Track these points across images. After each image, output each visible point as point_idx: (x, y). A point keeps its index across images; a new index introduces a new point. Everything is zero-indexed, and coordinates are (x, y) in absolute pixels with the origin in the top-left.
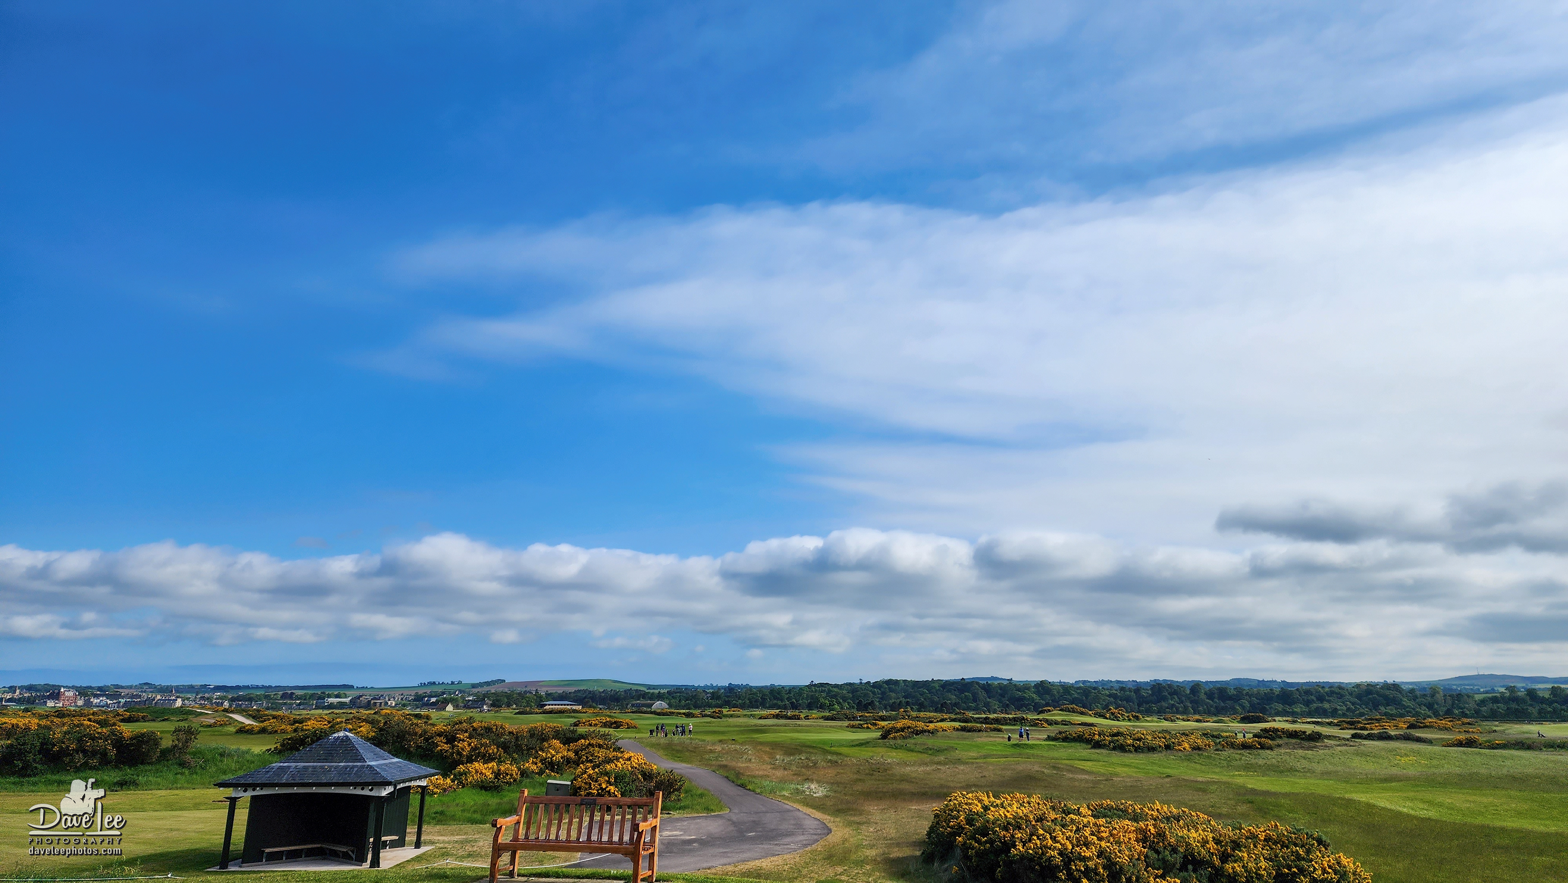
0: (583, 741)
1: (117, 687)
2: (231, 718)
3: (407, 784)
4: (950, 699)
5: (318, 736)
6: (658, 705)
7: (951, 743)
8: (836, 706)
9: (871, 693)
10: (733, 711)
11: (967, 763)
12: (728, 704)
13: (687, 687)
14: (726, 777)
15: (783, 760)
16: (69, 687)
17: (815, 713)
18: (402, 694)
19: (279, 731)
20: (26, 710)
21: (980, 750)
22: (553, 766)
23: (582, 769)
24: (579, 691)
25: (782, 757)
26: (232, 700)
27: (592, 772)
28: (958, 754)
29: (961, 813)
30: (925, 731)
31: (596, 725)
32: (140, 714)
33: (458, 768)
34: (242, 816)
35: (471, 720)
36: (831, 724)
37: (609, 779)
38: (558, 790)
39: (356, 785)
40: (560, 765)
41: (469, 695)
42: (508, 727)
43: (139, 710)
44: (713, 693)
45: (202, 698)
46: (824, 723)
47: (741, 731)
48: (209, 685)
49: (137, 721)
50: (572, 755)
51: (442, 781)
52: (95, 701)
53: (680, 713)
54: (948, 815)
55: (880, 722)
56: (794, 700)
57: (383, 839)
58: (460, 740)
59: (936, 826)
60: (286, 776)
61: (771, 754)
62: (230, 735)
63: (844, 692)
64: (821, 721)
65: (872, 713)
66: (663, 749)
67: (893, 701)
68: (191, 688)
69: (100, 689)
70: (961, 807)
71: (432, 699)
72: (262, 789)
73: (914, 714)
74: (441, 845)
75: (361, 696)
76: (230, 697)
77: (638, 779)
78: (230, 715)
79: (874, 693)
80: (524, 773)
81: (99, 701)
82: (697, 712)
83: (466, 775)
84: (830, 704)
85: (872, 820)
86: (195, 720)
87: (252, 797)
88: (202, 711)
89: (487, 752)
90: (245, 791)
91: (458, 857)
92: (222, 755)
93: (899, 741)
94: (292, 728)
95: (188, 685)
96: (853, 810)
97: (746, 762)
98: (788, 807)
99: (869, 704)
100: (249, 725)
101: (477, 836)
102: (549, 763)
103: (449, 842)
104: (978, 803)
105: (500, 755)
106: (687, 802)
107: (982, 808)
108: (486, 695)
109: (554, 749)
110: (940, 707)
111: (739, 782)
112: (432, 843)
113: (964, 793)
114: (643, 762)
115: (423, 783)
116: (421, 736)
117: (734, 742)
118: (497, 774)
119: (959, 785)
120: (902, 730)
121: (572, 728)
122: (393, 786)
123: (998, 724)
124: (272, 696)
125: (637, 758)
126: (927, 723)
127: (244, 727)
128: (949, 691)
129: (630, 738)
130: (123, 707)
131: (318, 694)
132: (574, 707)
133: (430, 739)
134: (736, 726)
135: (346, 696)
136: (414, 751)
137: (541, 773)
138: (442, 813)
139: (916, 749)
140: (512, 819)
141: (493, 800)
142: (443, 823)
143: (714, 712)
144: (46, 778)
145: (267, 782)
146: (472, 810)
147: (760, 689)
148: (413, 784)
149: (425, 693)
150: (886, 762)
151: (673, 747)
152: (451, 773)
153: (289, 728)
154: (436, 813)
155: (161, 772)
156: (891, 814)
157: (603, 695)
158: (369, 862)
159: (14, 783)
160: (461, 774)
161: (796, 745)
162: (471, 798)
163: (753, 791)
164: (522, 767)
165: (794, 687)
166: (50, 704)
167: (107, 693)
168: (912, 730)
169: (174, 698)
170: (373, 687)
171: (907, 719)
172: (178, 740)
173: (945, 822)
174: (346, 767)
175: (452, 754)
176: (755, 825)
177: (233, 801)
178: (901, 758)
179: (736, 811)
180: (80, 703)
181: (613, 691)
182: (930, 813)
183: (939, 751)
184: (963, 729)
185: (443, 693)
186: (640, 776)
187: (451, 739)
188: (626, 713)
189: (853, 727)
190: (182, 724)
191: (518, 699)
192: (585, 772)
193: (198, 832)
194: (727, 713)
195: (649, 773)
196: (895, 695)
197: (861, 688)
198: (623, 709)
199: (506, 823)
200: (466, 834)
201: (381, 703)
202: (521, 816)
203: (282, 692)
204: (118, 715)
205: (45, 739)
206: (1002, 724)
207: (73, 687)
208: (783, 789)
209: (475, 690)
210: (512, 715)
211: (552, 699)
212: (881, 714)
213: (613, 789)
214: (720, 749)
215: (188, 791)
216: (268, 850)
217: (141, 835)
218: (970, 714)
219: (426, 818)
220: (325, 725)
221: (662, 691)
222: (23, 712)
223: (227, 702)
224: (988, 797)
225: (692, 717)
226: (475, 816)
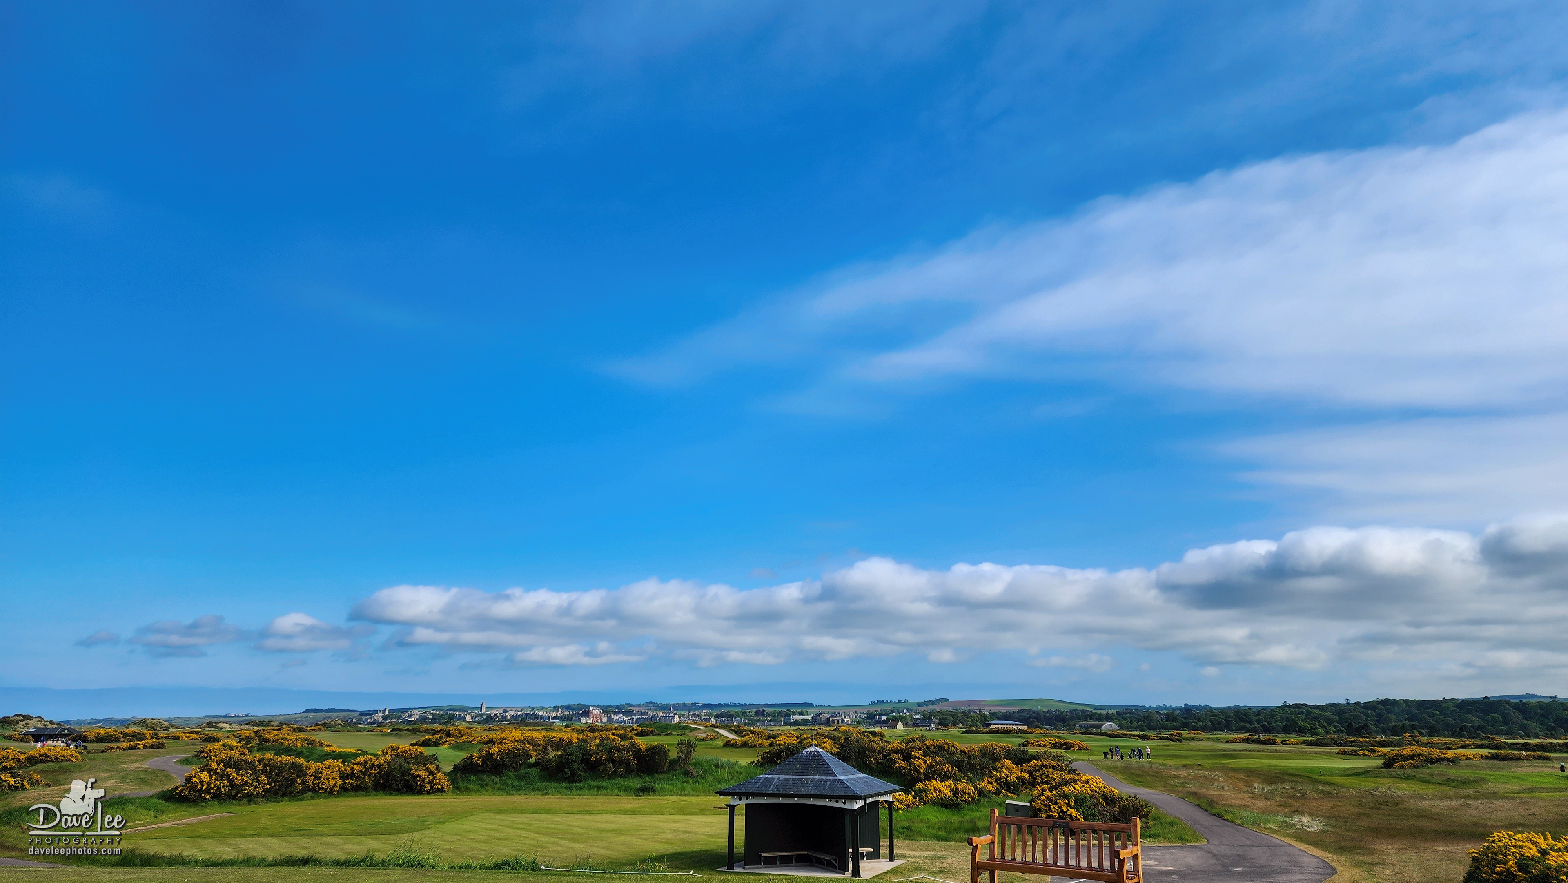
0: (1036, 762)
1: (630, 705)
2: (718, 733)
3: (875, 799)
4: (1471, 722)
5: (791, 752)
6: (1107, 726)
7: (1482, 773)
8: (1320, 730)
9: (1362, 715)
10: (1194, 734)
11: (1507, 798)
12: (1186, 726)
13: (1137, 708)
14: (1197, 805)
15: (1263, 789)
16: (596, 706)
17: (1293, 738)
18: (856, 712)
19: (757, 745)
20: (567, 726)
21: (1523, 783)
22: (1007, 786)
23: (1039, 791)
24: (1023, 711)
25: (1261, 786)
26: (717, 716)
27: (1049, 794)
28: (1491, 787)
29: (1510, 857)
30: (1443, 759)
31: (1045, 746)
32: (649, 729)
33: (917, 785)
34: (740, 821)
35: (922, 738)
36: (1316, 750)
37: (1069, 802)
38: (1017, 811)
39: (831, 797)
40: (1016, 785)
41: (917, 714)
42: (960, 746)
43: (648, 726)
44: (1167, 714)
45: (694, 715)
46: (1308, 748)
47: (1206, 756)
48: (698, 703)
49: (648, 735)
50: (1026, 775)
51: (904, 797)
52: (615, 718)
53: (1134, 735)
54: (1492, 859)
55: (1380, 749)
56: (1265, 723)
57: (861, 850)
58: (916, 757)
59: (1475, 872)
60: (772, 787)
61: (1246, 781)
62: (718, 748)
63: (1328, 714)
64: (1303, 746)
65: (1367, 738)
66: (1120, 772)
67: (1394, 724)
68: (684, 706)
69: (617, 707)
70: (1509, 851)
71: (883, 716)
72: (753, 798)
73: (1424, 739)
74: (912, 860)
75: (821, 714)
76: (715, 714)
77: (1100, 802)
78: (717, 730)
79: (1367, 715)
80: (981, 792)
81: (618, 717)
82: (1152, 734)
83: (925, 792)
84: (1311, 727)
85: (1387, 861)
86: (691, 734)
87: (747, 805)
88: (696, 726)
89: (942, 770)
90: (740, 799)
91: (930, 873)
92: (716, 766)
93: (1409, 771)
94: (768, 743)
95: (682, 704)
96: (1360, 848)
97: (1218, 790)
98: (1278, 841)
99: (1363, 728)
100: (733, 739)
101: (944, 853)
102: (1004, 783)
103: (919, 857)
104: (1531, 846)
105: (955, 774)
106: (1158, 830)
107: (1539, 851)
108: (932, 714)
109: (1008, 769)
110: (1459, 731)
111: (1214, 811)
112: (904, 857)
113: (1510, 833)
114: (1103, 785)
115: (889, 798)
116: (879, 753)
117: (1200, 767)
118: (955, 792)
119: (1498, 824)
120: (1412, 757)
121: (1022, 748)
122: (863, 800)
123: (1543, 751)
124: (748, 713)
125: (1096, 781)
126: (1443, 749)
127: (729, 741)
128: (1469, 712)
129: (1083, 760)
130: (636, 723)
131: (784, 711)
132: (1020, 727)
133: (888, 756)
134: (1200, 750)
135: (808, 713)
136: (875, 767)
137: (997, 793)
138: (908, 828)
139: (1434, 781)
140: (986, 838)
141: (954, 818)
142: (911, 838)
143: (1172, 734)
144: (588, 784)
145: (757, 792)
146: (937, 826)
147: (1223, 710)
148: (880, 798)
149: (876, 711)
150: (1395, 794)
151: (1132, 771)
152: (912, 790)
153: (766, 743)
154: (903, 828)
155: (672, 780)
156: (1411, 854)
157: (1048, 715)
158: (850, 871)
159: (566, 788)
160: (921, 791)
161: (1276, 773)
162: (935, 816)
163: (1232, 822)
164: (978, 786)
165: (1264, 709)
166: (583, 720)
167: (623, 711)
168: (1425, 758)
169: (672, 714)
170: (830, 706)
171: (1415, 745)
172: (681, 752)
173: (1488, 867)
174: (821, 781)
175: (910, 771)
176: (1240, 859)
177: (732, 808)
178: (1415, 791)
179: (1216, 843)
180: (604, 719)
181: (1057, 711)
182: (1463, 855)
183: (1465, 783)
184: (1495, 757)
185: (892, 711)
186: (1101, 800)
187: (907, 757)
188: (1075, 734)
189: (1345, 753)
190: (682, 738)
191: (963, 718)
192: (1043, 794)
193: (706, 835)
194: (1186, 736)
195: (1110, 797)
196: (1395, 717)
197: (1350, 710)
198: (1071, 730)
199: (981, 842)
200: (934, 850)
201: (838, 720)
202: (994, 835)
203: (755, 710)
204: (633, 729)
205: (584, 750)
206: (1549, 752)
207: (598, 706)
208: (1268, 821)
209: (921, 709)
210: (959, 734)
211: (997, 718)
212: (1379, 739)
213: (1074, 812)
214: (1186, 775)
215: (693, 798)
216: (764, 855)
217: (663, 836)
218: (1502, 740)
219: (895, 833)
220: (794, 740)
221: (1110, 712)
222: (565, 727)
223: (713, 718)
224: (1545, 839)
225: (1147, 740)
226: (940, 833)
